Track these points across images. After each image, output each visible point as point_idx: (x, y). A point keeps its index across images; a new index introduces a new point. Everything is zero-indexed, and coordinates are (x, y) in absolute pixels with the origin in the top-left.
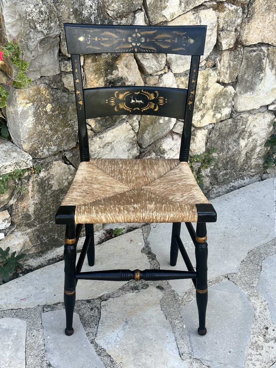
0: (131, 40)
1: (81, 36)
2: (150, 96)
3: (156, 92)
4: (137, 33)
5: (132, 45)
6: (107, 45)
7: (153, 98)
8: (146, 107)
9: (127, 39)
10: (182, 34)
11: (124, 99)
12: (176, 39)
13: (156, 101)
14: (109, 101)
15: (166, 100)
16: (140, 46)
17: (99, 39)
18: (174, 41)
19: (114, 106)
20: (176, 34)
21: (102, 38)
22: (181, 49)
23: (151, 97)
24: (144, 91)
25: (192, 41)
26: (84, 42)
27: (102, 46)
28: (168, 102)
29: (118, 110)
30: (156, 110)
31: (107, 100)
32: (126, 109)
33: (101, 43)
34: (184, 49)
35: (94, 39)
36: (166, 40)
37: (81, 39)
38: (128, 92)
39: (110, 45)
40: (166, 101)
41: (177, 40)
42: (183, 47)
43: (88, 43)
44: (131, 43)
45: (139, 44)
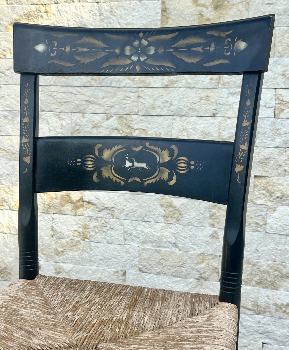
0: (131, 50)
1: (41, 44)
2: (162, 155)
3: (174, 147)
4: (142, 38)
5: (130, 59)
6: (87, 61)
7: (167, 159)
8: (154, 176)
9: (123, 50)
10: (223, 35)
11: (112, 159)
12: (213, 44)
13: (172, 165)
14: (83, 162)
15: (193, 162)
16: (146, 62)
17: (72, 50)
18: (208, 48)
19: (92, 173)
20: (212, 36)
21: (78, 48)
22: (221, 61)
23: (163, 158)
24: (149, 145)
25: (242, 45)
26: (44, 53)
27: (78, 61)
28: (196, 167)
29: (99, 180)
30: (173, 182)
31: (79, 160)
32: (115, 179)
33: (76, 57)
34: (226, 61)
35: (63, 49)
36: (194, 49)
37: (40, 48)
38: (120, 147)
39: (92, 60)
40: (192, 165)
41: (215, 47)
42: (225, 58)
43: (52, 55)
44: (129, 57)
45: (143, 57)
